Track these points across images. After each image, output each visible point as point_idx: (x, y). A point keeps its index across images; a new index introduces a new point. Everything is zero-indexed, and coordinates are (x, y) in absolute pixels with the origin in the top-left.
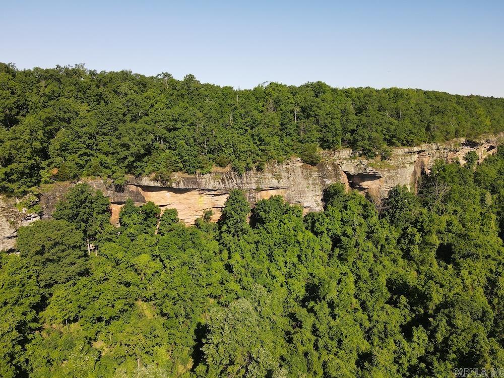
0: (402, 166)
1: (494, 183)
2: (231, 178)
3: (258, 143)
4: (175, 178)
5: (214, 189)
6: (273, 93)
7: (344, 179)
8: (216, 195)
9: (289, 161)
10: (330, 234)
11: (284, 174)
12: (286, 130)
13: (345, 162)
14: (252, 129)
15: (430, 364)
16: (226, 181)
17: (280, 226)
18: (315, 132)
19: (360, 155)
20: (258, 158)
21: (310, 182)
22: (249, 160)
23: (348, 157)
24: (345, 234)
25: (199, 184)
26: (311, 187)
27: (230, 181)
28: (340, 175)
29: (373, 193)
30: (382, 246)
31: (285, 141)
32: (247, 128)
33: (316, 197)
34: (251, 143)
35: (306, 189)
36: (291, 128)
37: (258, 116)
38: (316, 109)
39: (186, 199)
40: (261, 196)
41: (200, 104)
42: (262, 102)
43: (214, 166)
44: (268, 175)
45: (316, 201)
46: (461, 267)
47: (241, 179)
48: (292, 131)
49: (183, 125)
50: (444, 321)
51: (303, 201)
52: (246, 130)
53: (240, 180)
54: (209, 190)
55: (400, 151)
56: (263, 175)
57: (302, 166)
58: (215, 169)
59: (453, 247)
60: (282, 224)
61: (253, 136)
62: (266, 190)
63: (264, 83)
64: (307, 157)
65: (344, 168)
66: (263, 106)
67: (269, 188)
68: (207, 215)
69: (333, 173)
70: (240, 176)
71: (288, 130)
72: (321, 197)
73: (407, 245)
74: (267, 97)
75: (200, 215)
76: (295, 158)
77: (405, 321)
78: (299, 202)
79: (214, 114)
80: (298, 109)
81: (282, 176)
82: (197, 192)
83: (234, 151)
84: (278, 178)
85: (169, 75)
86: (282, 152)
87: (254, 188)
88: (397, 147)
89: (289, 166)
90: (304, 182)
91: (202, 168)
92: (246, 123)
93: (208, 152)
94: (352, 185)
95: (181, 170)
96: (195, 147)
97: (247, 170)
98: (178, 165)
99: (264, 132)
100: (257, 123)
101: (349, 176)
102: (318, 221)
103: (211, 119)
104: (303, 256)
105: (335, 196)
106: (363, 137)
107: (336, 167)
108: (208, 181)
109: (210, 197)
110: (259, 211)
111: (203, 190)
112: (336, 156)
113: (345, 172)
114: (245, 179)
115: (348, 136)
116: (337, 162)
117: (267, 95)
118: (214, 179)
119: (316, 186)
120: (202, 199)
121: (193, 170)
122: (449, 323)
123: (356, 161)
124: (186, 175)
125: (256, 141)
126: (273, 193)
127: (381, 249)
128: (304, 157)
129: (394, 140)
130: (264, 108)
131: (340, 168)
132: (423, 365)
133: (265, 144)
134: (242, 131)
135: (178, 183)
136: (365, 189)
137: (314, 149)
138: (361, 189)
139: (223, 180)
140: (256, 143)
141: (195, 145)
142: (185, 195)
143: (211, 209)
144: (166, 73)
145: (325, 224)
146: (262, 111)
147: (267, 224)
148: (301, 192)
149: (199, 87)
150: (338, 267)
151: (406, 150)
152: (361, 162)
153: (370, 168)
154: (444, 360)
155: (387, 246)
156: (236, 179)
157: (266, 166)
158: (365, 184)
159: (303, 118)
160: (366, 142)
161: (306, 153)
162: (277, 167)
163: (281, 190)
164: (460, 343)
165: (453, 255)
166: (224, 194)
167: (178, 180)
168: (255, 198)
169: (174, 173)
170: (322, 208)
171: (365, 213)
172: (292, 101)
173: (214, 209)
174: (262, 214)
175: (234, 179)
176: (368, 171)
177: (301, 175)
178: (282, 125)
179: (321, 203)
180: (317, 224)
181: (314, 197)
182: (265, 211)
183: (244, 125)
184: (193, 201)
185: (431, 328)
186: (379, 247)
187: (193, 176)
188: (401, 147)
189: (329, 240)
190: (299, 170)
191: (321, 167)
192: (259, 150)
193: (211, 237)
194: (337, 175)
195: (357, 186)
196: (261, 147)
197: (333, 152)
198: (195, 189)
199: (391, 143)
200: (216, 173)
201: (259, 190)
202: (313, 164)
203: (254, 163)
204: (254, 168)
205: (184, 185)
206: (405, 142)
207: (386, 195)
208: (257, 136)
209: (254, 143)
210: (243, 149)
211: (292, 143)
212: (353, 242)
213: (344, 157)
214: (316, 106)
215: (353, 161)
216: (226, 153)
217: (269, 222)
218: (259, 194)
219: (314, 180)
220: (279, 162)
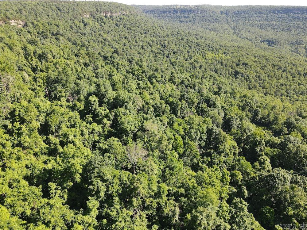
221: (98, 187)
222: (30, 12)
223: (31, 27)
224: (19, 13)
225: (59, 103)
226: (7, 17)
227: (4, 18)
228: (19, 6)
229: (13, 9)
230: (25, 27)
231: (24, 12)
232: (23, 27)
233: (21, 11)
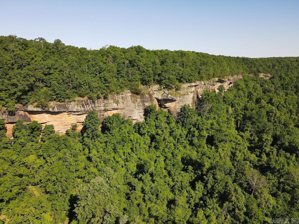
0: (187, 94)
1: (233, 102)
2: (88, 104)
3: (104, 82)
4: (51, 105)
5: (77, 111)
6: (112, 52)
7: (156, 102)
8: (78, 115)
9: (123, 93)
10: (149, 134)
11: (120, 100)
12: (120, 74)
13: (156, 92)
14: (100, 73)
15: (205, 201)
16: (85, 106)
17: (120, 131)
18: (138, 75)
19: (164, 88)
20: (104, 91)
21: (136, 105)
22: (99, 93)
23: (157, 89)
24: (157, 134)
25: (67, 109)
26: (137, 108)
27: (87, 106)
28: (153, 100)
29: (172, 110)
30: (178, 139)
31: (120, 81)
32: (97, 73)
33: (140, 113)
34: (100, 82)
35: (134, 109)
36: (124, 73)
37: (104, 66)
38: (138, 61)
39: (59, 118)
40: (107, 114)
41: (65, 58)
42: (105, 57)
43: (77, 96)
44: (111, 101)
45: (140, 115)
46: (219, 147)
47: (95, 104)
48: (124, 75)
49: (55, 72)
50: (211, 177)
51: (132, 116)
52: (96, 74)
53: (93, 105)
54: (74, 112)
55: (186, 85)
56: (108, 101)
57: (131, 95)
58: (77, 98)
59: (214, 137)
60: (121, 130)
61: (100, 78)
62: (110, 110)
63: (106, 46)
64: (134, 90)
65: (155, 96)
66: (106, 60)
67: (112, 109)
68: (74, 128)
69: (149, 99)
70: (94, 102)
71: (122, 74)
72: (143, 113)
73: (191, 138)
74: (109, 54)
75: (69, 128)
76: (127, 91)
77: (192, 179)
78: (130, 117)
79: (75, 64)
80: (127, 62)
81: (120, 102)
82: (67, 114)
83: (89, 87)
84: (117, 103)
85: (44, 39)
86: (119, 87)
87: (103, 109)
88: (184, 83)
89: (124, 96)
90: (133, 105)
91: (69, 98)
92: (96, 70)
93: (72, 88)
94: (160, 106)
95: (55, 100)
96: (64, 85)
97: (98, 99)
98: (53, 97)
99: (107, 75)
100: (102, 70)
101: (158, 100)
102: (142, 127)
103: (74, 67)
104: (134, 149)
105: (151, 112)
106: (165, 78)
107: (151, 96)
108: (73, 106)
109: (75, 116)
110: (106, 123)
111: (70, 112)
112: (150, 89)
113: (156, 98)
114: (97, 104)
115: (157, 77)
116: (151, 92)
117: (108, 53)
118: (77, 105)
119: (140, 107)
120: (70, 118)
121: (63, 100)
122: (214, 178)
123: (162, 91)
124: (59, 103)
125: (103, 81)
126: (115, 112)
127: (178, 141)
128: (132, 90)
129: (182, 79)
130: (107, 61)
131: (153, 96)
132: (202, 202)
133: (109, 83)
134: (94, 75)
135: (53, 108)
136: (167, 107)
137: (138, 85)
138: (166, 108)
139: (83, 105)
140: (103, 82)
141: (64, 84)
142: (58, 116)
143: (76, 124)
144: (42, 38)
145: (146, 128)
146: (106, 63)
147: (112, 130)
148: (131, 111)
149: (64, 47)
150: (154, 153)
151: (189, 85)
152: (164, 92)
153: (170, 96)
154: (212, 198)
155: (180, 139)
156: (91, 104)
157: (110, 96)
158: (167, 105)
159: (130, 67)
160: (167, 80)
161: (133, 87)
162: (116, 96)
163: (119, 110)
164: (219, 188)
165: (214, 141)
166: (84, 114)
167: (53, 106)
168: (103, 115)
169: (50, 102)
170: (144, 120)
171: (168, 121)
172: (124, 57)
173: (78, 124)
174: (108, 125)
175: (90, 104)
176: (169, 97)
177: (131, 101)
178: (118, 71)
179: (143, 117)
180: (141, 129)
181: (139, 114)
182: (110, 123)
183: (95, 71)
184: (64, 119)
185: (205, 181)
186: (177, 140)
187: (63, 103)
188: (186, 83)
189: (149, 138)
190: (130, 98)
191: (143, 95)
192: (105, 86)
193: (77, 141)
194: (152, 100)
195: (163, 106)
196: (106, 85)
197: (149, 87)
198: (65, 112)
199: (180, 81)
200: (78, 101)
201: (105, 110)
202: (137, 94)
203: (102, 94)
204: (102, 97)
205: (58, 109)
206: (188, 80)
207: (179, 111)
208: (103, 78)
209: (102, 82)
210: (95, 86)
211: (125, 82)
212: (162, 138)
213: (155, 89)
214: (138, 60)
215: (160, 92)
216: (84, 89)
217: (113, 130)
218: (106, 113)
219: (139, 103)
220: (117, 93)
221: (208, 180)
222: (282, 67)
223: (276, 80)
224: (271, 68)
225: (242, 134)
226: (258, 70)
227: (256, 71)
228: (274, 62)
229: (267, 65)
230: (271, 79)
231: (276, 67)
232: (270, 79)
233: (274, 66)
